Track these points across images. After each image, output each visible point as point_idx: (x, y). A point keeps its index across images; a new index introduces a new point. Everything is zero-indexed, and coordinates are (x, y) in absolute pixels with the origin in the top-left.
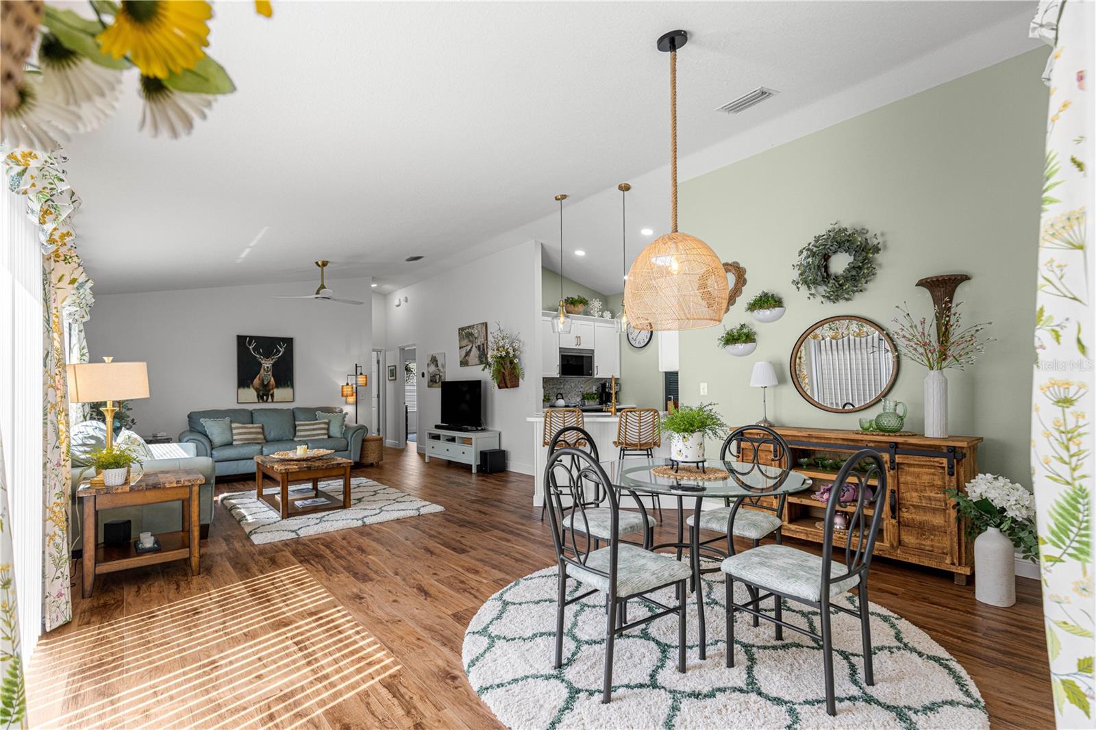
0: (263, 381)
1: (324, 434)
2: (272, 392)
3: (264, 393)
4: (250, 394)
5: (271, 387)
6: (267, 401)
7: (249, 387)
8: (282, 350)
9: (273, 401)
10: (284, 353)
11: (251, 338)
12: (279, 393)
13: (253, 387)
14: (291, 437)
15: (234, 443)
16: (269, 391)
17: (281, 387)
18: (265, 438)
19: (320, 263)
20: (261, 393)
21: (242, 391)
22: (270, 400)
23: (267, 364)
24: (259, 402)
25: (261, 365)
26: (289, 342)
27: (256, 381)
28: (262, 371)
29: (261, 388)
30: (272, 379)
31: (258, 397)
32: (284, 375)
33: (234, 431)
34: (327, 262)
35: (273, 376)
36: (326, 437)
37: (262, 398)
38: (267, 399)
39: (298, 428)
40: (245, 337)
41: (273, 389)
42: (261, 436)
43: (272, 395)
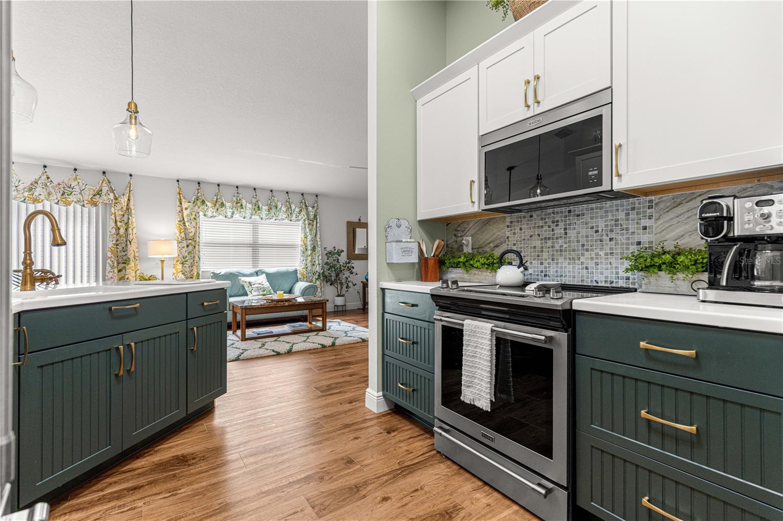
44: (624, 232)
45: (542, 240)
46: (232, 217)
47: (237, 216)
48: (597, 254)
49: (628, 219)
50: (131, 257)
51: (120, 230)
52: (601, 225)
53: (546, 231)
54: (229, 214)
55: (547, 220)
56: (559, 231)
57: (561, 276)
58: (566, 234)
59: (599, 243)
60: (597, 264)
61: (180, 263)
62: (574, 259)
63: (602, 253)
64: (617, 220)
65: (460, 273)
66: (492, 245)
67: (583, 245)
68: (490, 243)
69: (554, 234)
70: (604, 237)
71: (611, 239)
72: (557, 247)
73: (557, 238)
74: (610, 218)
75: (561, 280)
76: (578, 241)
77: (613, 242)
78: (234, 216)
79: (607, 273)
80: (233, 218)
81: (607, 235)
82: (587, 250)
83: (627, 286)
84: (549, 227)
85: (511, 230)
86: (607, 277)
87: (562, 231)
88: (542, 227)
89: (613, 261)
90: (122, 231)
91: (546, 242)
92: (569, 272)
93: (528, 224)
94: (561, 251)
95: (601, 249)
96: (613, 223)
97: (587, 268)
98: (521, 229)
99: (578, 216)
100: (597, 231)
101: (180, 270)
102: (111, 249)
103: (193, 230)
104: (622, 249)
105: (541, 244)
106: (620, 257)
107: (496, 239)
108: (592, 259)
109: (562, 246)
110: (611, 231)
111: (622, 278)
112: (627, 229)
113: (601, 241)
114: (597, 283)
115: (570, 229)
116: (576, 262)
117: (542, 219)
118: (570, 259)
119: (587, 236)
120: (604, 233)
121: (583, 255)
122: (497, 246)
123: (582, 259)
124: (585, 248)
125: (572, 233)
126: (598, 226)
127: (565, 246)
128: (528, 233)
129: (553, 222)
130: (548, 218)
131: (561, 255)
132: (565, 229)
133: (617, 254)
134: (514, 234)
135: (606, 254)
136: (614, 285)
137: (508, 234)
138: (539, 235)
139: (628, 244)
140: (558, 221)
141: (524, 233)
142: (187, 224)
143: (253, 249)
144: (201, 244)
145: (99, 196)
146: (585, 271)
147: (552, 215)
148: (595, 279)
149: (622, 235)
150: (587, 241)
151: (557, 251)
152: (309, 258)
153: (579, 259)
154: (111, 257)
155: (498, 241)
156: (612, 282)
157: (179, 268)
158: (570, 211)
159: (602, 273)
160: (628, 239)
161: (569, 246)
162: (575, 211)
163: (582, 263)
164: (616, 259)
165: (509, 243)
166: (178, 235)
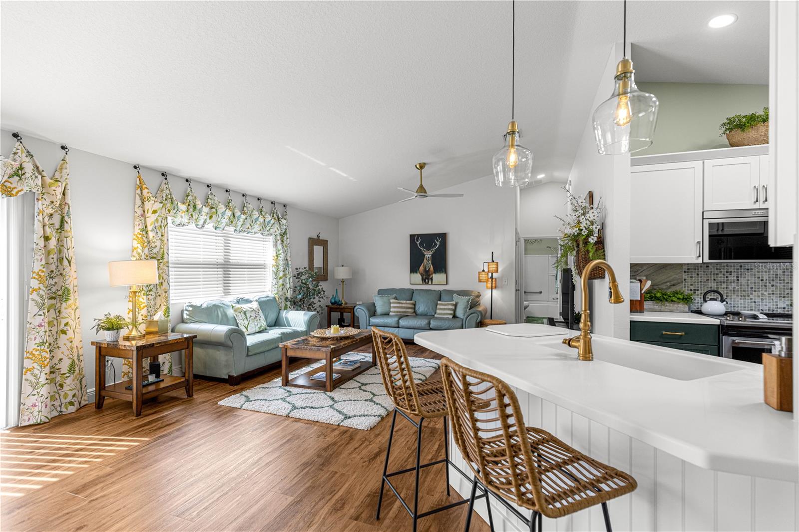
0: (425, 268)
1: (451, 314)
2: (431, 277)
3: (426, 278)
4: (417, 277)
5: (431, 273)
6: (428, 284)
7: (417, 273)
8: (438, 243)
9: (432, 284)
10: (439, 246)
11: (418, 235)
12: (438, 278)
13: (419, 272)
14: (433, 314)
15: (391, 314)
16: (430, 275)
17: (438, 272)
18: (415, 312)
19: (418, 166)
20: (424, 277)
21: (412, 274)
22: (430, 283)
23: (428, 254)
24: (423, 284)
25: (424, 255)
26: (443, 237)
27: (421, 268)
28: (425, 260)
29: (424, 273)
30: (432, 266)
31: (422, 280)
32: (440, 264)
33: (392, 305)
34: (425, 164)
35: (432, 264)
36: (451, 317)
37: (425, 281)
38: (428, 282)
39: (438, 307)
40: (414, 235)
41: (432, 274)
42: (411, 311)
43: (432, 279)
44: (782, 282)
45: (717, 283)
46: (203, 226)
47: (210, 226)
48: (762, 294)
49: (784, 275)
50: (71, 288)
51: (50, 241)
52: (766, 277)
53: (720, 277)
54: (201, 223)
55: (722, 270)
56: (733, 278)
57: (734, 307)
58: (738, 280)
59: (764, 287)
60: (762, 300)
61: (144, 294)
62: (744, 296)
63: (766, 293)
64: (777, 275)
65: (650, 305)
66: (668, 284)
67: (752, 288)
68: (666, 282)
69: (728, 280)
70: (768, 284)
71: (773, 286)
72: (731, 288)
73: (731, 283)
74: (771, 273)
75: (734, 309)
76: (748, 285)
77: (774, 287)
78: (206, 226)
79: (769, 305)
80: (204, 229)
81: (770, 283)
82: (755, 291)
83: (784, 313)
84: (724, 275)
85: (688, 275)
86: (769, 307)
87: (735, 278)
88: (717, 274)
89: (774, 298)
90: (53, 243)
91: (721, 285)
92: (741, 304)
93: (704, 272)
94: (734, 291)
95: (766, 291)
96: (775, 276)
97: (755, 302)
98: (698, 275)
99: (748, 270)
100: (762, 280)
101: (144, 305)
102: (38, 274)
103: (158, 243)
104: (781, 291)
105: (717, 285)
106: (778, 296)
107: (673, 280)
108: (759, 296)
109: (735, 288)
110: (773, 280)
111: (780, 308)
112: (784, 280)
113: (765, 286)
114: (763, 311)
115: (741, 277)
116: (746, 298)
117: (717, 269)
118: (741, 296)
119: (755, 283)
120: (767, 281)
121: (752, 294)
122: (674, 285)
123: (751, 296)
124: (753, 289)
125: (743, 281)
126: (763, 277)
127: (737, 288)
128: (704, 278)
129: (727, 272)
130: (723, 269)
131: (734, 294)
132: (738, 277)
133: (777, 294)
134: (691, 277)
135: (769, 294)
136: (775, 312)
137: (685, 277)
138: (715, 280)
139: (784, 289)
140: (731, 272)
141: (701, 277)
142: (151, 234)
143: (224, 271)
144: (170, 265)
145: (18, 178)
146: (753, 303)
147: (726, 267)
148: (761, 308)
149: (781, 283)
150: (755, 286)
151: (730, 291)
152: (281, 281)
153: (749, 296)
154: (40, 288)
155: (675, 282)
156: (773, 311)
157: (143, 301)
158: (741, 266)
159: (766, 305)
160: (784, 286)
161: (741, 288)
162: (745, 266)
163: (751, 299)
164: (776, 297)
165: (687, 284)
166: (140, 251)
